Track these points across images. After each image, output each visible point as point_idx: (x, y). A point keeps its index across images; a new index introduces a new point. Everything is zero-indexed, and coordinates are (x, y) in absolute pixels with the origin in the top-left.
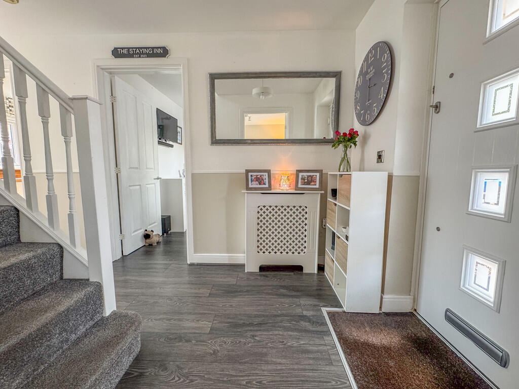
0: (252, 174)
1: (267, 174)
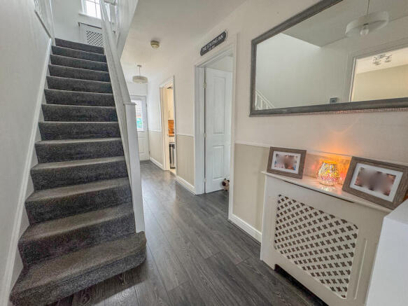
0: (278, 153)
1: (299, 155)
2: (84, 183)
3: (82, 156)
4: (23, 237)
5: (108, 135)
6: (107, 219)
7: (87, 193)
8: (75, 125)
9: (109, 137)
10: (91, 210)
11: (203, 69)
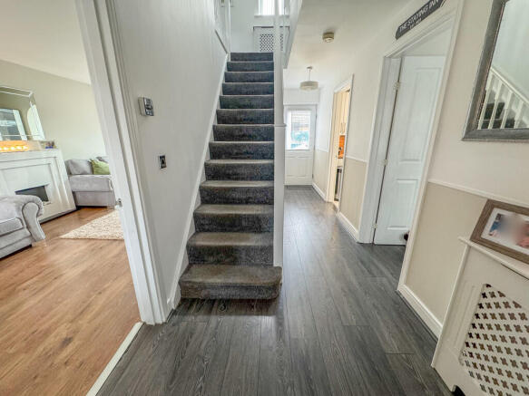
0: (502, 212)
2: (236, 203)
3: (237, 177)
4: (190, 240)
5: (263, 157)
6: (248, 244)
7: (236, 215)
8: (236, 145)
9: (264, 158)
10: (238, 231)
11: (399, 59)
